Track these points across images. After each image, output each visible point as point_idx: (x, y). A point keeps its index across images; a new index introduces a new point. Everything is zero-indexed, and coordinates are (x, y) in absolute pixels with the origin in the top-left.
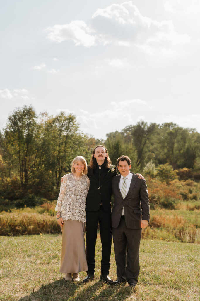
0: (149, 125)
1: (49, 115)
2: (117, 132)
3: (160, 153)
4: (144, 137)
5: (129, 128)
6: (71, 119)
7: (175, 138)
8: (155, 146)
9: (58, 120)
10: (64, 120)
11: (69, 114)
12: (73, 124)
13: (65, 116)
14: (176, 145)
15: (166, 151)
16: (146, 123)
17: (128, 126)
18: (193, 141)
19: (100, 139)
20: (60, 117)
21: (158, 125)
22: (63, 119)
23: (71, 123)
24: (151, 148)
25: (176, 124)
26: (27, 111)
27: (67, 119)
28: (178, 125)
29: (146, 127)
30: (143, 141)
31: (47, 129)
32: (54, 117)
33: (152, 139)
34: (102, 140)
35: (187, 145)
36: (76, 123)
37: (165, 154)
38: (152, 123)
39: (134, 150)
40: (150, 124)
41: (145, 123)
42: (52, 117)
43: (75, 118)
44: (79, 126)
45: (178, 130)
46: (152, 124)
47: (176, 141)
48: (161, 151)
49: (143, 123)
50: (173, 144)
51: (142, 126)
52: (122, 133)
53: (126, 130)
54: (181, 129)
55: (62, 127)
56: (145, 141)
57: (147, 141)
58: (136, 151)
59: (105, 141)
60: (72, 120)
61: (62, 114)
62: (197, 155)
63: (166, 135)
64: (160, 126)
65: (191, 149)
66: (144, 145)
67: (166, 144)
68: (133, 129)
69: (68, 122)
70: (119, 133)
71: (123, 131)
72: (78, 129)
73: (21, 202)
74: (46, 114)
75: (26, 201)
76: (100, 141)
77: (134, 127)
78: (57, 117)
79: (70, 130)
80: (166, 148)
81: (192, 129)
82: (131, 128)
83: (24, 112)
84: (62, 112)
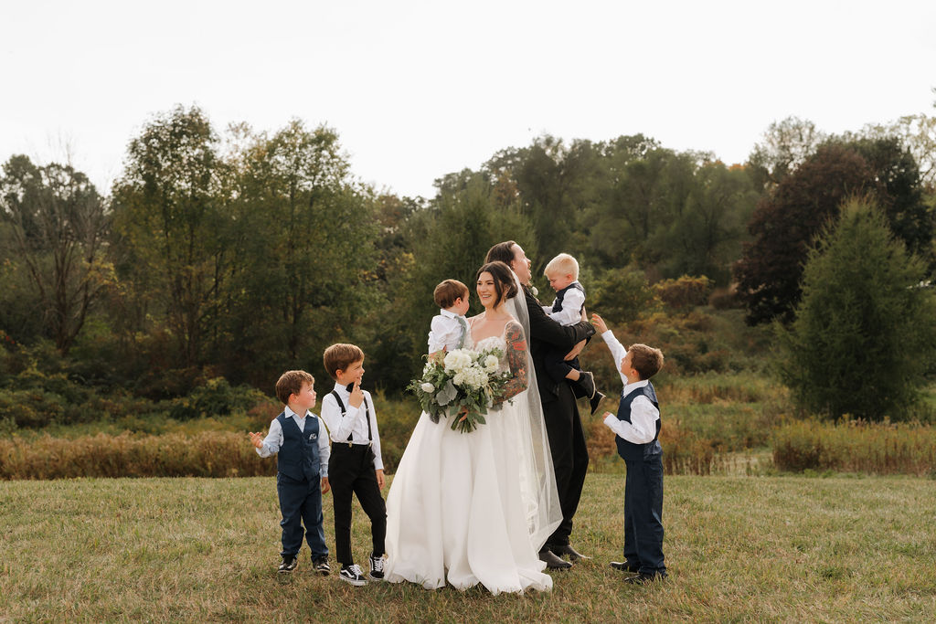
0: (567, 146)
1: (256, 130)
2: (467, 171)
4: (555, 185)
5: (507, 157)
6: (324, 139)
7: (651, 184)
8: (591, 210)
9: (283, 145)
10: (304, 146)
12: (333, 157)
13: (304, 130)
15: (624, 225)
16: (560, 141)
17: (502, 151)
19: (413, 198)
20: (289, 135)
21: (600, 146)
22: (300, 141)
23: (325, 153)
24: (580, 217)
25: (652, 140)
26: (183, 121)
27: (313, 142)
28: (660, 143)
29: (560, 154)
32: (271, 137)
33: (579, 191)
34: (422, 201)
35: (689, 203)
36: (339, 153)
37: (623, 236)
38: (579, 140)
40: (572, 143)
41: (556, 141)
42: (263, 137)
43: (335, 137)
44: (349, 161)
45: (658, 159)
46: (578, 143)
49: (549, 141)
50: (647, 201)
51: (548, 152)
52: (485, 176)
53: (495, 165)
54: (668, 155)
55: (297, 168)
57: (566, 198)
59: (430, 202)
60: (329, 142)
61: (296, 125)
62: (720, 234)
63: (624, 175)
64: (605, 147)
65: (701, 218)
68: (518, 159)
69: (316, 150)
70: (472, 175)
71: (485, 169)
72: (348, 169)
73: (186, 404)
74: (246, 130)
75: (200, 400)
76: (415, 205)
77: (522, 152)
78: (281, 137)
79: (324, 175)
80: (627, 215)
81: (702, 154)
82: (512, 156)
83: (175, 125)
84: (296, 121)
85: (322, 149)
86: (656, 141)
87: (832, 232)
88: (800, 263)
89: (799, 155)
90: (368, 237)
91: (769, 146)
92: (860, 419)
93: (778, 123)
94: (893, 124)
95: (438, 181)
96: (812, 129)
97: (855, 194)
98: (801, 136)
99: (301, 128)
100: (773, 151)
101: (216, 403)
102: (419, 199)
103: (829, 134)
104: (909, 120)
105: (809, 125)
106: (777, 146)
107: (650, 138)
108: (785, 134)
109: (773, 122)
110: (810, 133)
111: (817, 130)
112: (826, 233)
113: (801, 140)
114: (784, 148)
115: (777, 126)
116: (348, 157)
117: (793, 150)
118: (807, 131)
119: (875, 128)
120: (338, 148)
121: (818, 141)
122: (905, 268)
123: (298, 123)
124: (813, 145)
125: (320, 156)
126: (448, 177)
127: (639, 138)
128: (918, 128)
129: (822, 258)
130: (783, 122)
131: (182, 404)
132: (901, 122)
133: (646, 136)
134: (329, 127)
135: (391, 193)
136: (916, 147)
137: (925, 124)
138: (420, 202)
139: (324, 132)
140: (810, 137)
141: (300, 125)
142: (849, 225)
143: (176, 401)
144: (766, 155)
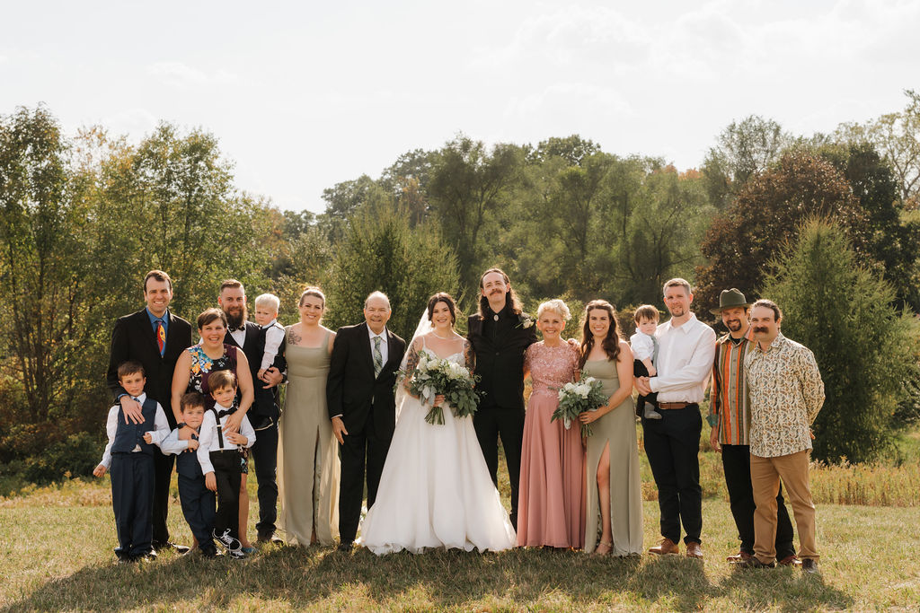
0: (489, 151)
1: (112, 136)
2: (365, 179)
3: (539, 255)
4: (475, 200)
5: (412, 163)
6: (199, 149)
7: (588, 197)
8: (517, 230)
9: (151, 155)
10: (175, 156)
11: (190, 130)
12: (210, 168)
13: (176, 138)
14: (595, 223)
15: (559, 246)
16: (480, 145)
17: (408, 154)
18: (655, 207)
19: (298, 212)
20: (156, 144)
21: (526, 150)
22: (170, 151)
23: (202, 164)
24: (504, 238)
25: (590, 144)
26: (28, 127)
27: (185, 151)
28: (599, 147)
29: (480, 162)
30: (473, 214)
31: (114, 194)
32: (136, 142)
33: (503, 206)
34: (309, 217)
35: (633, 220)
36: (217, 163)
37: (556, 259)
38: (504, 146)
39: (446, 253)
40: (493, 148)
41: (475, 145)
42: (122, 143)
43: (211, 145)
44: (231, 172)
45: (598, 166)
46: (501, 148)
47: (592, 207)
48: (540, 247)
49: (466, 146)
50: (585, 217)
51: (466, 159)
52: (386, 185)
53: (401, 171)
54: (609, 161)
55: (169, 182)
56: (480, 214)
57: (487, 214)
58: (453, 258)
59: (318, 217)
60: (205, 151)
61: (165, 132)
62: (672, 256)
63: (557, 185)
64: (532, 151)
65: (648, 237)
66: (476, 229)
67: (559, 222)
68: (429, 165)
69: (190, 162)
70: (372, 183)
71: (387, 177)
72: (230, 181)
73: (43, 464)
74: (100, 136)
75: (60, 459)
76: (300, 221)
77: (432, 157)
78: (147, 145)
79: (200, 190)
80: (560, 234)
81: (649, 161)
82: (420, 161)
83: (18, 132)
84: (166, 126)
85: (197, 160)
86: (594, 145)
87: (789, 255)
88: (757, 291)
89: (762, 162)
90: (255, 263)
91: (727, 152)
92: (817, 460)
93: (738, 124)
94: (874, 123)
95: (328, 192)
96: (777, 131)
97: (815, 213)
98: (764, 140)
99: (171, 136)
100: (732, 158)
101: (79, 462)
102: (305, 214)
103: (797, 137)
104: (891, 119)
105: (774, 127)
106: (736, 151)
107: (587, 141)
108: (747, 136)
109: (731, 123)
110: (775, 137)
111: (783, 132)
112: (784, 257)
113: (764, 144)
114: (743, 154)
115: (737, 126)
116: (229, 168)
117: (755, 156)
118: (772, 135)
119: (852, 129)
120: (216, 157)
121: (784, 145)
122: (871, 296)
123: (168, 128)
124: (779, 150)
125: (196, 168)
126: (342, 187)
127: (575, 141)
128: (901, 129)
129: (781, 286)
130: (744, 123)
131: (37, 465)
132: (883, 122)
133: (582, 138)
134: (204, 132)
135: (272, 206)
136: (901, 151)
137: (910, 125)
138: (306, 218)
139: (200, 139)
140: (775, 142)
141: (170, 131)
142: (809, 247)
143: (31, 461)
144: (725, 163)
